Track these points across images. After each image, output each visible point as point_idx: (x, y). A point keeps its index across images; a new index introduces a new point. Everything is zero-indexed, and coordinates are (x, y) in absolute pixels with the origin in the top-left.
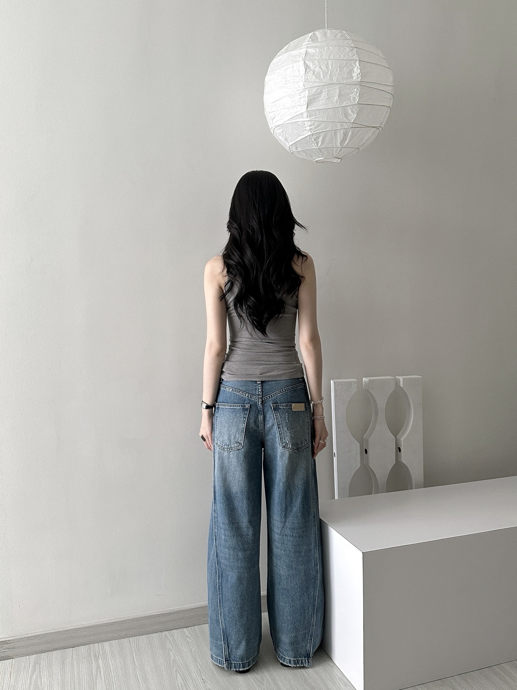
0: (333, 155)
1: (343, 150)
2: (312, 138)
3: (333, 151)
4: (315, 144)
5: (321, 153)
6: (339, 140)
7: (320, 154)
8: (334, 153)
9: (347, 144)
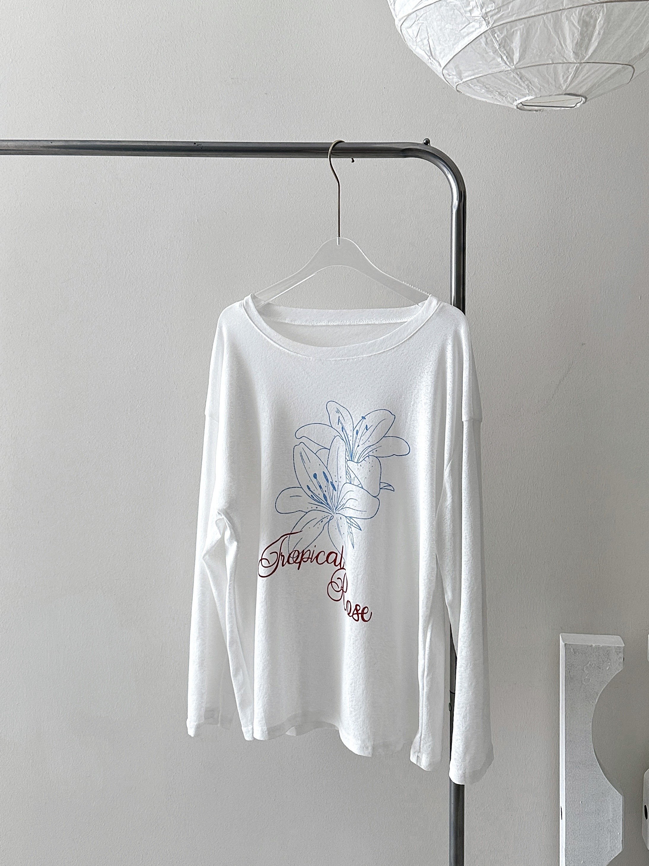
0: (560, 87)
1: (585, 71)
2: (492, 40)
3: (556, 73)
4: (505, 58)
5: (524, 82)
6: (568, 41)
7: (520, 85)
8: (562, 82)
9: (595, 51)
